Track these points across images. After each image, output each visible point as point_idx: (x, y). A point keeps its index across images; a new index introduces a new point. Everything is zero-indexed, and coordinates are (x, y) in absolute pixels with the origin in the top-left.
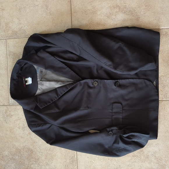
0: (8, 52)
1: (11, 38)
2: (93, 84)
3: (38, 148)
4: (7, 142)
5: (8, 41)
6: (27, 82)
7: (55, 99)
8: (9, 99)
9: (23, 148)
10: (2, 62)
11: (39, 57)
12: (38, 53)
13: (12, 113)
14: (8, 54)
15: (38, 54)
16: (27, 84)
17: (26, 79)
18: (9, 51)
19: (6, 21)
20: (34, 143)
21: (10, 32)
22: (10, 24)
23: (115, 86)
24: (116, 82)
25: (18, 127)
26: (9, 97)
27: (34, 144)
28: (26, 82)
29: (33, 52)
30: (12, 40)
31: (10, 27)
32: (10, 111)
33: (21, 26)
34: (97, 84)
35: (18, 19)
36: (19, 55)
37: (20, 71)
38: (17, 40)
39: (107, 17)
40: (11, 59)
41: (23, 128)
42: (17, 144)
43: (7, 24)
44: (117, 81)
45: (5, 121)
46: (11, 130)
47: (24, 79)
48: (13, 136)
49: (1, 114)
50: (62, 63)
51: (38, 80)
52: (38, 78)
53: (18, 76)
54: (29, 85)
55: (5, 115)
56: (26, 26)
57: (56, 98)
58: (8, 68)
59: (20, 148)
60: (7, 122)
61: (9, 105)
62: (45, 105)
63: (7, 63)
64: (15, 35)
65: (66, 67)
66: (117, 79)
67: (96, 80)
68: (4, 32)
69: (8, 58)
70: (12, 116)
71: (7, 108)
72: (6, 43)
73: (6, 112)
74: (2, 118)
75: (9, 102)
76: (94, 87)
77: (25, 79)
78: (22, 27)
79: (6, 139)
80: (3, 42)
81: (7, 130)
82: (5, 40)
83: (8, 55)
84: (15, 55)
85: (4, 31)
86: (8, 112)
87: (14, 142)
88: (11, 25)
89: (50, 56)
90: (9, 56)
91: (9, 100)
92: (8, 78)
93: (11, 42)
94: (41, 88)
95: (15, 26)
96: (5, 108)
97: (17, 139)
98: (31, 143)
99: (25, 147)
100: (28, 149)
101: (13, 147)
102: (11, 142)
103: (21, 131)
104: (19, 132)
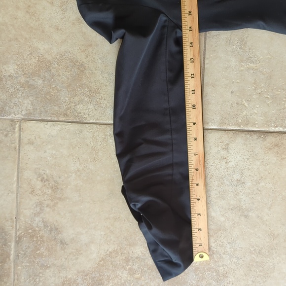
3: (100, 61)
4: (16, 39)
9: (58, 57)
20: (91, 45)
27: (90, 50)
42: (42, 47)
46: (29, 6)
48: (32, 25)
59: (49, 58)
79: (13, 31)
81: (18, 8)
87: (34, 40)
97: (43, 32)
98: (83, 45)
99: (64, 57)
100: (72, 61)
101: (31, 54)
102: (26, 39)
103: (58, 11)
104: (51, 13)
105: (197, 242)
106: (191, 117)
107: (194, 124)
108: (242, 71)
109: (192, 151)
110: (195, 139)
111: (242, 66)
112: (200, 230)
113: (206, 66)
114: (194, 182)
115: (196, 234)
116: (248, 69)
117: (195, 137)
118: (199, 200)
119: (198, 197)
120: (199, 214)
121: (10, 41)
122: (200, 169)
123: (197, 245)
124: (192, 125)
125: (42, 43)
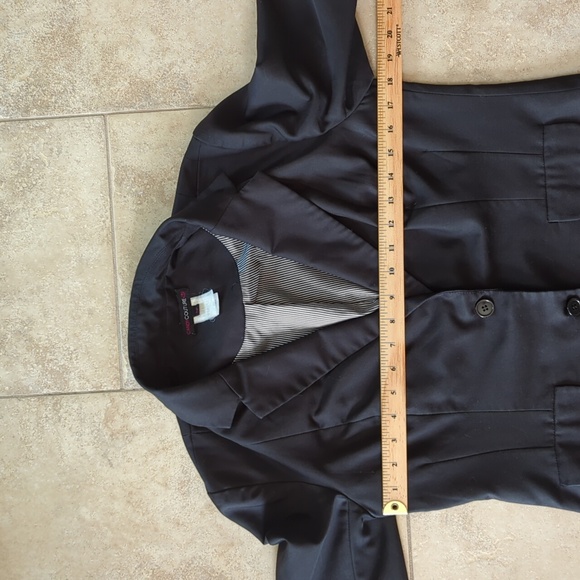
0: (113, 169)
1: (126, 110)
2: (473, 311)
3: (248, 567)
4: (115, 545)
5: (115, 123)
6: (198, 314)
7: (315, 374)
8: (121, 365)
9: (183, 567)
10: (89, 212)
11: (246, 201)
12: (246, 187)
13: (136, 424)
14: (113, 178)
15: (245, 191)
16: (197, 320)
17: (194, 301)
18: (118, 164)
19: (101, 38)
20: (232, 544)
21: (122, 85)
22: (121, 52)
23: (566, 313)
24: (570, 298)
25: (161, 481)
26: (120, 358)
27: (232, 551)
28: (196, 310)
29: (222, 183)
30: (130, 118)
31: (119, 66)
32: (124, 416)
33: (167, 60)
34: (491, 308)
35: (154, 30)
36: (163, 180)
37: (169, 266)
38: (152, 118)
39: (529, 21)
40: (129, 197)
41: (182, 484)
42: (157, 554)
43: (107, 52)
44: (571, 292)
45: (105, 456)
46: (131, 493)
47: (184, 301)
48: (137, 521)
49: (87, 431)
50: (341, 227)
51: (247, 299)
52: (245, 290)
53: (161, 291)
54: (208, 322)
55: (105, 431)
56: (190, 62)
57: (320, 371)
58: (113, 238)
59: (169, 570)
60: (115, 463)
61: (121, 390)
62: (275, 404)
63: (108, 213)
64: (142, 99)
65: (359, 241)
66: (574, 287)
67: (486, 293)
68: (94, 87)
69: (113, 191)
70: (133, 433)
71: (113, 401)
72: (106, 131)
73: (109, 419)
74: (91, 446)
75: (120, 379)
76: (478, 324)
77: (189, 302)
78: (171, 65)
79: (109, 534)
80: (93, 127)
81: (113, 497)
82: (98, 120)
83: (113, 183)
84: (146, 182)
85: (95, 80)
86: (117, 417)
87: (144, 545)
88: (123, 55)
89: (294, 196)
90: (119, 183)
91: (121, 370)
92: (116, 278)
93: (127, 128)
94: (259, 332)
95: (141, 62)
96: (103, 402)
97: (156, 530)
98: (219, 545)
99: (192, 566)
100: (205, 572)
101: (140, 566)
102: (130, 543)
103: (176, 495)
104: (165, 501)
105: (390, 484)
106: (386, 286)
107: (392, 297)
108: (471, 563)
109: (387, 340)
110: (392, 321)
111: (470, 556)
112: (395, 464)
113: (414, 561)
114: (388, 388)
115: (389, 472)
116: (480, 559)
117: (392, 317)
118: (394, 417)
119: (394, 413)
120: (394, 440)
121: (106, 549)
122: (398, 369)
123: (390, 490)
124: (387, 298)
125: (157, 547)
